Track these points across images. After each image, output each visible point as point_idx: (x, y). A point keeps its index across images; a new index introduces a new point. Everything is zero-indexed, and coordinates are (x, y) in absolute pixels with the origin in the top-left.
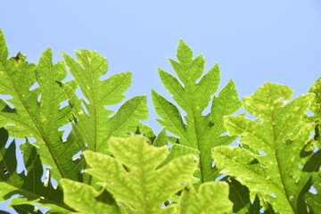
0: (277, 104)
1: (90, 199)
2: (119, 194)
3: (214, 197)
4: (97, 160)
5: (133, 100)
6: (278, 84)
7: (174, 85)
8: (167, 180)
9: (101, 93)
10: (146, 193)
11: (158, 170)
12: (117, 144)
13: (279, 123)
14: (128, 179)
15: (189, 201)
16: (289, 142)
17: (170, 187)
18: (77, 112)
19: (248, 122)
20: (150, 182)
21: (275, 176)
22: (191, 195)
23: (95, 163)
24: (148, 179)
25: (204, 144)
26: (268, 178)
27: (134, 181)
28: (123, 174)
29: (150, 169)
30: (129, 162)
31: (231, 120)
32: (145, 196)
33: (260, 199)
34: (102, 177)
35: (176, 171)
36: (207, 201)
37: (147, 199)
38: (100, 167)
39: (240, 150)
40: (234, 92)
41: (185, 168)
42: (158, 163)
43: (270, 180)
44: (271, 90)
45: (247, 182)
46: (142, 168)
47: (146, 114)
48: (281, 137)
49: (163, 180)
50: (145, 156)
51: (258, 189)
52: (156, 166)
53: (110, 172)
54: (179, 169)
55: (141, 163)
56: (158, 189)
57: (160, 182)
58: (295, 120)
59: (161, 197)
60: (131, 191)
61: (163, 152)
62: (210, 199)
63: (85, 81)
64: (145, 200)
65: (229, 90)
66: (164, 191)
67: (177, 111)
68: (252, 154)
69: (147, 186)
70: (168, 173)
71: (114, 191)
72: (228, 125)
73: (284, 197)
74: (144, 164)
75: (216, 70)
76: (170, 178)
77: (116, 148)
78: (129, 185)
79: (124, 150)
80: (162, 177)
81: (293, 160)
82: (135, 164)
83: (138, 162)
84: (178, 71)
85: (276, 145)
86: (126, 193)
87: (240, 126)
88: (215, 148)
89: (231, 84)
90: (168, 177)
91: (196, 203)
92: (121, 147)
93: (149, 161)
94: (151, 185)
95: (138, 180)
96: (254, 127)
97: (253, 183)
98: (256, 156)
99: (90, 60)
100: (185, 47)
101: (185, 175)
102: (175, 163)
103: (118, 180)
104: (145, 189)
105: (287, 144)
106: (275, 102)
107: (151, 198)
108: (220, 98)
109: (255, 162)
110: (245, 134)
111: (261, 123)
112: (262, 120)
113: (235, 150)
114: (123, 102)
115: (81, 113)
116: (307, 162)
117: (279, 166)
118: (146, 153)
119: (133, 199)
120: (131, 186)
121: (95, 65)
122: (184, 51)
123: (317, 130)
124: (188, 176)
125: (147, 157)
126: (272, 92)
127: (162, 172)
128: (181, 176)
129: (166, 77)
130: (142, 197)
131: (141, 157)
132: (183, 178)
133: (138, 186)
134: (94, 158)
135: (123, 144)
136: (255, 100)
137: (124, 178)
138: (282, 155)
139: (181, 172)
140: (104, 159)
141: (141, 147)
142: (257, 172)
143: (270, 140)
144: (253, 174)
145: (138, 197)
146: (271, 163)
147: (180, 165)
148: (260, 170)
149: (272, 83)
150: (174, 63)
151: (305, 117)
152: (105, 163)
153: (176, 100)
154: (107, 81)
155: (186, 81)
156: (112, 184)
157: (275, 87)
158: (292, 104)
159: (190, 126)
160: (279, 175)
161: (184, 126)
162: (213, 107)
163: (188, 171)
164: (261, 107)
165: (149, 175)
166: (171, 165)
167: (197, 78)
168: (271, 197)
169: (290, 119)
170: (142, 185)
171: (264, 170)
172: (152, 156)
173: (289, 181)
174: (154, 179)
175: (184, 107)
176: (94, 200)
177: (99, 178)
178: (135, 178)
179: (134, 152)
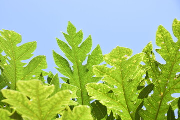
0: (124, 59)
1: (6, 118)
2: (25, 113)
3: (82, 114)
4: (10, 94)
5: (37, 57)
6: (124, 48)
7: (66, 48)
8: (54, 104)
9: (18, 54)
10: (41, 112)
11: (49, 99)
12: (23, 84)
13: (125, 69)
14: (30, 105)
15: (67, 117)
16: (131, 81)
17: (56, 109)
18: (3, 64)
19: (107, 69)
20: (44, 106)
21: (123, 100)
22: (69, 114)
23: (9, 96)
24: (43, 104)
25: (84, 82)
26: (119, 101)
27: (34, 106)
28: (27, 101)
29: (44, 99)
30: (30, 95)
31: (97, 68)
32: (41, 114)
33: (114, 113)
34: (14, 104)
35: (59, 99)
36: (78, 117)
37: (42, 116)
38: (12, 98)
39: (103, 85)
40: (100, 52)
41: (65, 98)
42: (49, 95)
43: (120, 102)
44: (120, 51)
45: (107, 103)
46: (39, 98)
47: (46, 66)
48: (126, 78)
49: (52, 105)
50: (40, 91)
51: (113, 108)
52: (47, 97)
53: (19, 101)
54: (62, 98)
55: (38, 95)
56: (49, 110)
57: (50, 106)
58: (134, 68)
59: (51, 115)
60: (32, 111)
61: (51, 88)
62: (80, 116)
63: (7, 47)
64: (41, 116)
65: (98, 51)
66: (53, 111)
67: (68, 63)
68: (110, 88)
69: (42, 109)
70: (54, 101)
71: (22, 112)
72: (96, 71)
73: (128, 112)
74: (40, 96)
75: (90, 39)
76: (56, 104)
77: (22, 87)
78: (31, 108)
79: (27, 88)
80: (51, 103)
81: (133, 91)
82: (34, 96)
83: (36, 95)
84: (68, 40)
85: (123, 82)
86: (29, 113)
87: (102, 71)
88: (88, 84)
89: (98, 48)
90: (55, 103)
91: (72, 118)
92: (25, 86)
93: (43, 94)
94: (44, 108)
95: (36, 105)
96: (110, 72)
97: (110, 104)
98: (112, 89)
99: (10, 36)
100: (72, 26)
101: (65, 102)
102: (59, 95)
103: (24, 105)
104: (41, 110)
105: (129, 81)
106: (123, 58)
107: (45, 115)
108: (92, 55)
109: (111, 92)
110: (106, 76)
111: (115, 70)
112: (115, 68)
113: (99, 85)
114: (32, 59)
115: (6, 65)
116: (141, 92)
117: (125, 95)
118: (41, 89)
119: (33, 116)
120: (32, 109)
121: (14, 39)
122: (71, 28)
123: (147, 73)
124: (67, 102)
125: (42, 92)
126: (121, 52)
127: (51, 100)
128: (63, 102)
129: (61, 43)
130: (39, 115)
131: (38, 91)
132: (64, 103)
133: (36, 109)
134: (8, 93)
135: (26, 84)
136: (111, 56)
137: (28, 104)
138: (127, 88)
139: (63, 100)
140: (15, 94)
141: (38, 86)
142: (112, 98)
143: (120, 79)
144: (110, 99)
145: (37, 115)
146: (120, 93)
147: (62, 96)
148: (114, 97)
149: (121, 47)
150: (65, 35)
151: (141, 66)
152: (16, 96)
153: (67, 57)
154: (22, 47)
155: (73, 46)
156: (21, 108)
157: (123, 49)
158: (132, 59)
159: (76, 72)
160: (125, 100)
161: (72, 72)
162: (88, 60)
163: (67, 99)
164: (115, 61)
165: (43, 102)
166: (56, 96)
167: (79, 43)
168: (120, 112)
169: (131, 68)
170: (39, 108)
171: (116, 97)
172: (45, 91)
173: (130, 103)
174: (46, 105)
175: (72, 61)
176: (9, 118)
177: (12, 105)
178: (34, 104)
179: (33, 89)
